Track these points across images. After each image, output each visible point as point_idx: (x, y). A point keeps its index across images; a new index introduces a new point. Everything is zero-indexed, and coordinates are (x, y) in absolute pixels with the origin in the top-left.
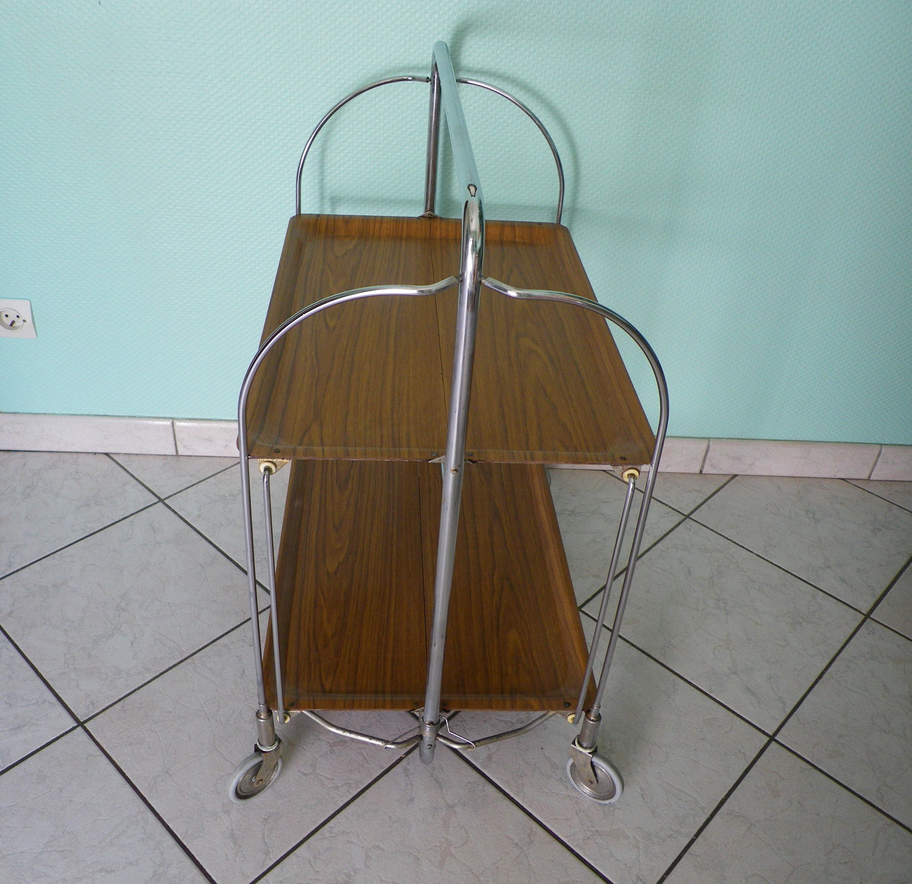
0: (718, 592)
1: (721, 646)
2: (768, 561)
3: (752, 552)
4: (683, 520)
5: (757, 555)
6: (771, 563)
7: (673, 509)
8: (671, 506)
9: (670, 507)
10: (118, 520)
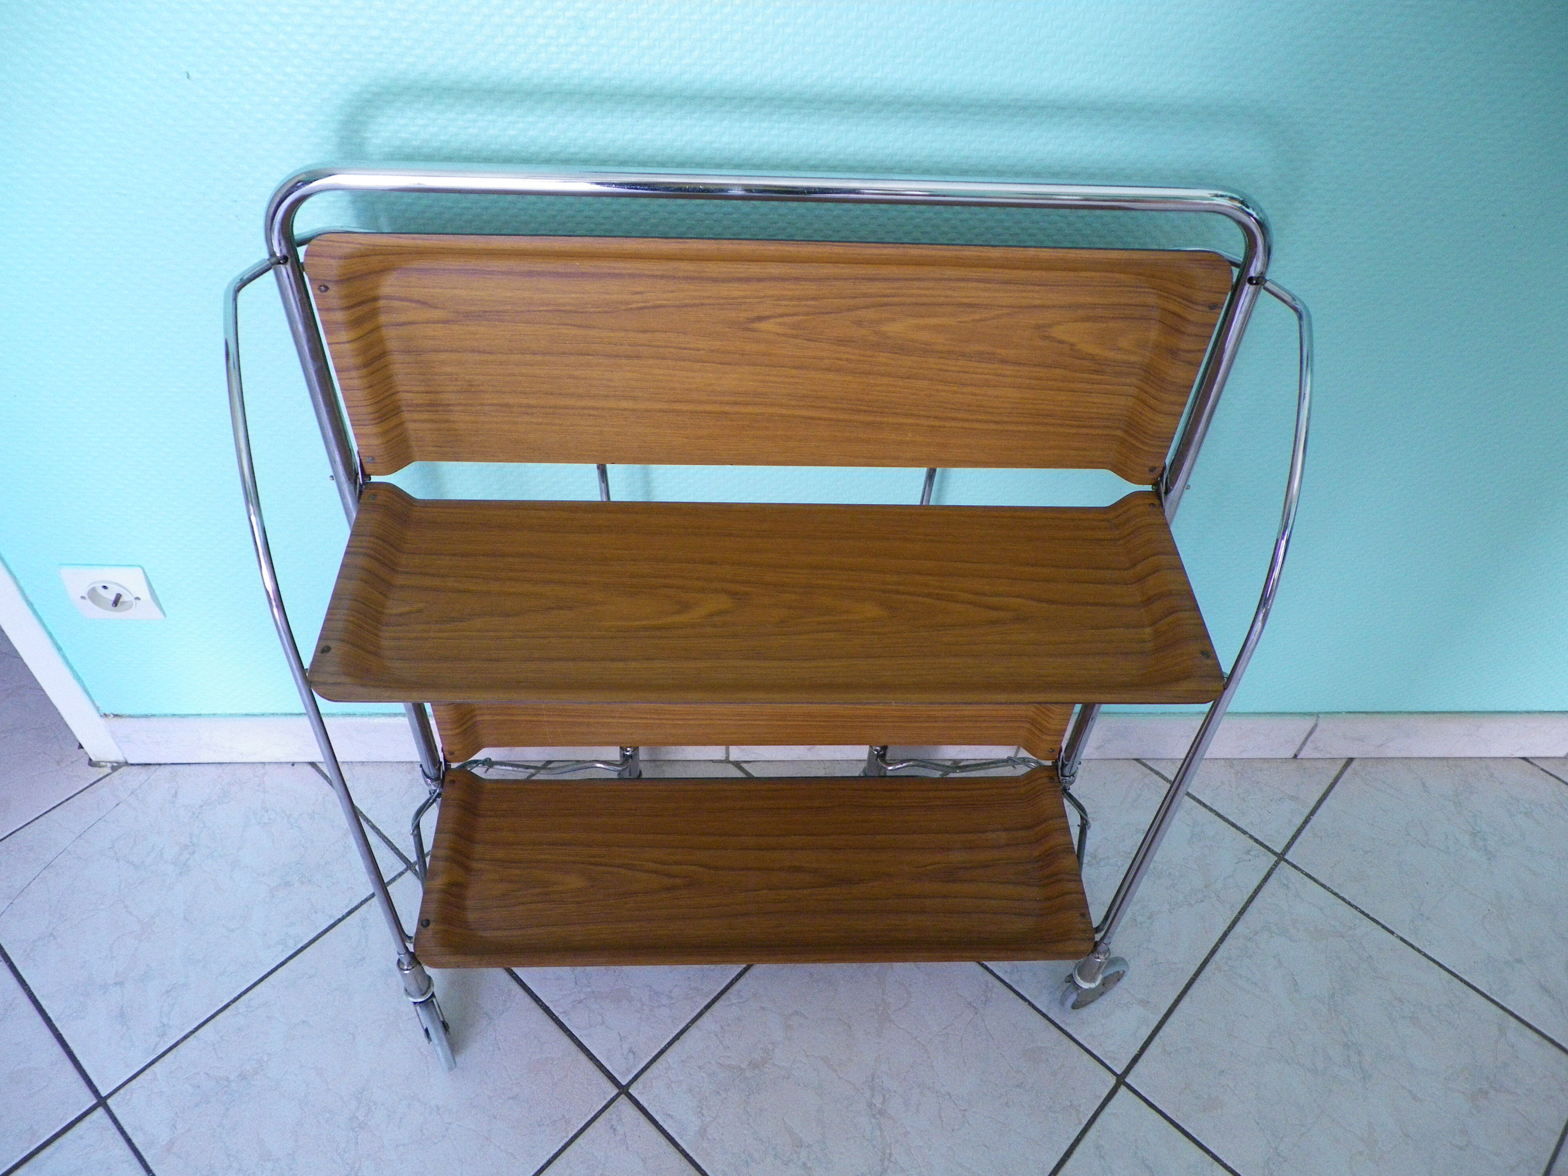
0: (1346, 1029)
1: (1361, 1153)
2: (1419, 951)
3: (1392, 933)
4: (1274, 865)
5: (1402, 939)
6: (1425, 955)
7: (1256, 841)
8: (1252, 834)
9: (1251, 837)
10: (340, 916)
